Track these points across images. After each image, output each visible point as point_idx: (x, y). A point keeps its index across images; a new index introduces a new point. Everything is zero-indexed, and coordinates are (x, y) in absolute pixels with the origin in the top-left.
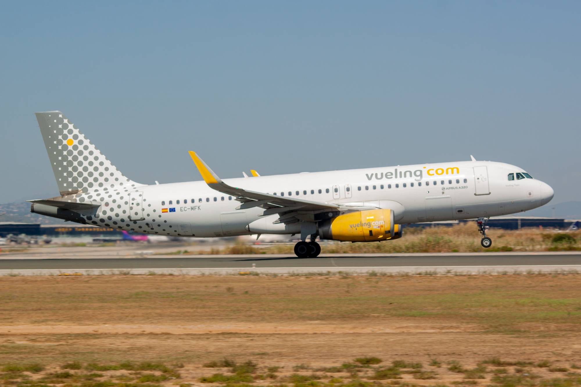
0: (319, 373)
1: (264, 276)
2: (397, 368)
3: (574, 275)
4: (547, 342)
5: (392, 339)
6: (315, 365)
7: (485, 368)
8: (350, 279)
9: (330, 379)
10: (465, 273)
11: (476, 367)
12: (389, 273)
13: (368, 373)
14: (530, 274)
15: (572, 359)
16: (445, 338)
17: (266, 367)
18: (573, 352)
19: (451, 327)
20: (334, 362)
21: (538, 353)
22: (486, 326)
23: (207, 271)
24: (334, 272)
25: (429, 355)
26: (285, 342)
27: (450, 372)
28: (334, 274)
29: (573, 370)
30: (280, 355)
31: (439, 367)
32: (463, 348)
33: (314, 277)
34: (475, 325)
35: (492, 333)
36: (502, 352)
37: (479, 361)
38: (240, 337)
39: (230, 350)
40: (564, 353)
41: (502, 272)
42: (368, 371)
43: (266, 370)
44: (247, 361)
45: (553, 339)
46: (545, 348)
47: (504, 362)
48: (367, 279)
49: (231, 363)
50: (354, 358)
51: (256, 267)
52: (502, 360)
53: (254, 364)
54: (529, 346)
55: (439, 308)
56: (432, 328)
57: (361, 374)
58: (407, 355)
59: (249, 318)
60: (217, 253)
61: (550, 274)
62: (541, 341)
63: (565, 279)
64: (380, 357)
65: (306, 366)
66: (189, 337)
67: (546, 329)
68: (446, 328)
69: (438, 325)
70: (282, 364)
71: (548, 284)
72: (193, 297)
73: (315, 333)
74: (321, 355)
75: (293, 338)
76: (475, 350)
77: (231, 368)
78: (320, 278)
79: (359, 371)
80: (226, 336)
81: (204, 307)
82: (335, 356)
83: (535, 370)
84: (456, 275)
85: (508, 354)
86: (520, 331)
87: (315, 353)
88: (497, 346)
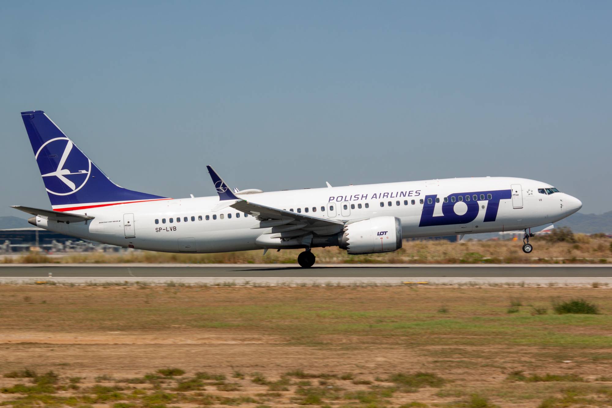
0: (121, 385)
1: (61, 285)
2: (200, 380)
3: (373, 288)
4: (350, 354)
5: (194, 350)
6: (117, 376)
7: (289, 380)
8: (148, 289)
9: (133, 391)
10: (263, 285)
11: (280, 379)
12: (187, 283)
13: (171, 384)
14: (329, 286)
17: (67, 378)
18: (376, 364)
19: (253, 339)
20: (136, 373)
21: (341, 365)
22: (288, 338)
24: (132, 282)
25: (231, 366)
27: (254, 384)
28: (132, 284)
29: (376, 384)
30: (82, 365)
31: (243, 379)
32: (265, 360)
33: (112, 287)
34: (277, 337)
35: (294, 344)
36: (305, 364)
37: (282, 373)
39: (31, 360)
40: (367, 365)
41: (300, 284)
42: (171, 382)
43: (68, 381)
44: (48, 372)
45: (356, 352)
46: (348, 361)
47: (308, 374)
48: (166, 289)
49: (32, 374)
50: (157, 369)
51: (52, 276)
52: (306, 372)
53: (56, 375)
54: (332, 358)
55: (240, 319)
56: (234, 339)
57: (164, 386)
58: (210, 366)
59: (48, 329)
61: (349, 286)
62: (344, 354)
64: (183, 369)
65: (107, 376)
70: (83, 375)
73: (116, 344)
74: (123, 366)
76: (278, 362)
77: (32, 379)
79: (162, 382)
80: (26, 346)
82: (137, 367)
83: (338, 383)
84: (255, 287)
85: (311, 366)
86: (322, 344)
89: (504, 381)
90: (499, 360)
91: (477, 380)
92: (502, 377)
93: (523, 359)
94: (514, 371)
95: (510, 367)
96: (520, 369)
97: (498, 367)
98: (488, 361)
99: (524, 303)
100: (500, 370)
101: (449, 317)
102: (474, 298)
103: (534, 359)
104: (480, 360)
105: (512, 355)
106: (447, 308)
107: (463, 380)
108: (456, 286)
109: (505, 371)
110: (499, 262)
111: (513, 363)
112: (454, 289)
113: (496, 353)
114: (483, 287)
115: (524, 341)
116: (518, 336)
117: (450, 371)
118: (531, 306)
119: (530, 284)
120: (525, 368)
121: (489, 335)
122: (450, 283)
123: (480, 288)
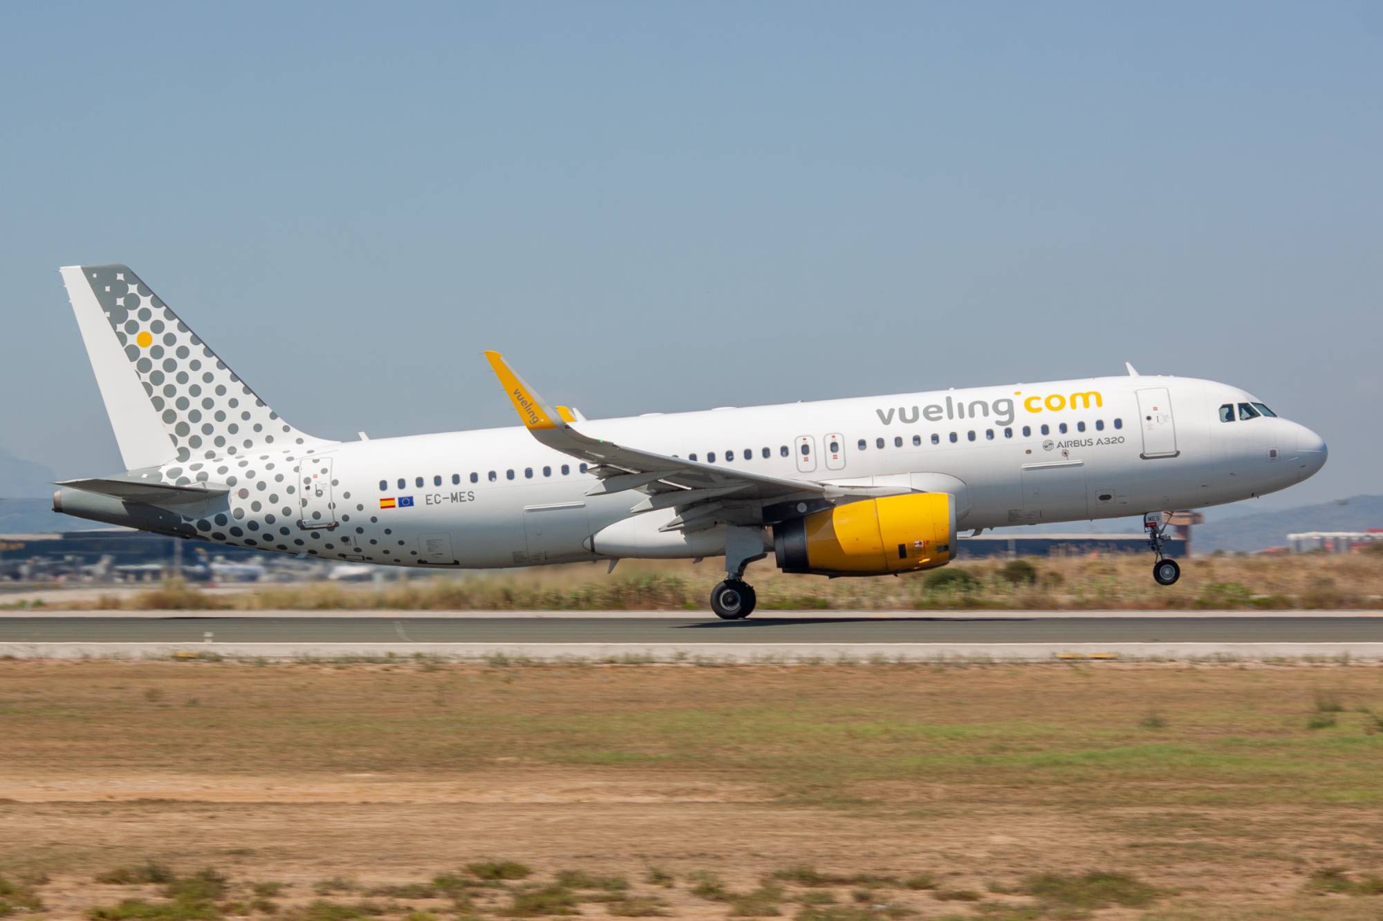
0: (378, 901)
1: (235, 662)
2: (567, 889)
3: (983, 668)
4: (929, 828)
5: (554, 818)
6: (369, 878)
7: (781, 890)
8: (443, 672)
9: (407, 915)
10: (720, 661)
11: (759, 887)
12: (537, 658)
13: (496, 899)
14: (878, 664)
15: (989, 869)
16: (680, 816)
17: (248, 884)
18: (990, 852)
19: (695, 791)
20: (415, 873)
21: (906, 854)
22: (779, 789)
23: (97, 649)
24: (403, 655)
25: (642, 856)
26: (292, 824)
27: (696, 900)
28: (404, 660)
29: (992, 898)
30: (284, 855)
31: (669, 887)
32: (723, 841)
33: (355, 668)
34: (752, 786)
35: (794, 804)
36: (820, 851)
37: (763, 874)
38: (183, 811)
39: (160, 842)
40: (968, 855)
41: (810, 659)
42: (495, 895)
43: (249, 891)
44: (203, 868)
45: (942, 822)
46: (923, 844)
47: (826, 875)
48: (486, 672)
49: (163, 874)
50: (462, 864)
51: (214, 641)
52: (821, 871)
53: (221, 877)
54: (885, 837)
55: (662, 744)
56: (648, 792)
57: (480, 903)
58: (591, 856)
59: (202, 766)
60: (116, 604)
61: (926, 664)
62: (914, 826)
63: (961, 677)
64: (526, 862)
65: (345, 881)
66: (59, 810)
67: (924, 798)
68: (683, 792)
69: (663, 785)
70: (286, 877)
71: (922, 688)
72: (65, 713)
73: (365, 803)
74: (380, 855)
75: (312, 814)
76: (755, 845)
77: (164, 887)
78: (370, 668)
79: (476, 895)
80: (148, 807)
81: (91, 738)
82: (415, 859)
83: (901, 897)
84: (701, 665)
85: (834, 857)
86: (860, 802)
87: (365, 851)
88: (807, 838)
89: (1300, 893)
90: (1287, 842)
91: (1236, 891)
92: (1298, 881)
93: (1346, 839)
94: (1323, 868)
95: (1314, 859)
96: (1339, 862)
97: (1285, 859)
98: (1261, 843)
99: (1346, 705)
100: (1290, 865)
101: (1165, 739)
102: (1228, 693)
103: (1372, 840)
104: (1241, 841)
105: (1317, 829)
106: (1160, 715)
107: (1199, 889)
108: (1185, 665)
109: (1303, 868)
110: (1289, 605)
111: (1322, 848)
112: (1180, 670)
113: (1281, 825)
114: (1249, 665)
115: (1350, 796)
116: (1332, 784)
117: (1170, 868)
118: (1366, 711)
119: (1363, 658)
120: (1351, 860)
121: (1263, 782)
122: (1170, 656)
123: (1242, 669)
